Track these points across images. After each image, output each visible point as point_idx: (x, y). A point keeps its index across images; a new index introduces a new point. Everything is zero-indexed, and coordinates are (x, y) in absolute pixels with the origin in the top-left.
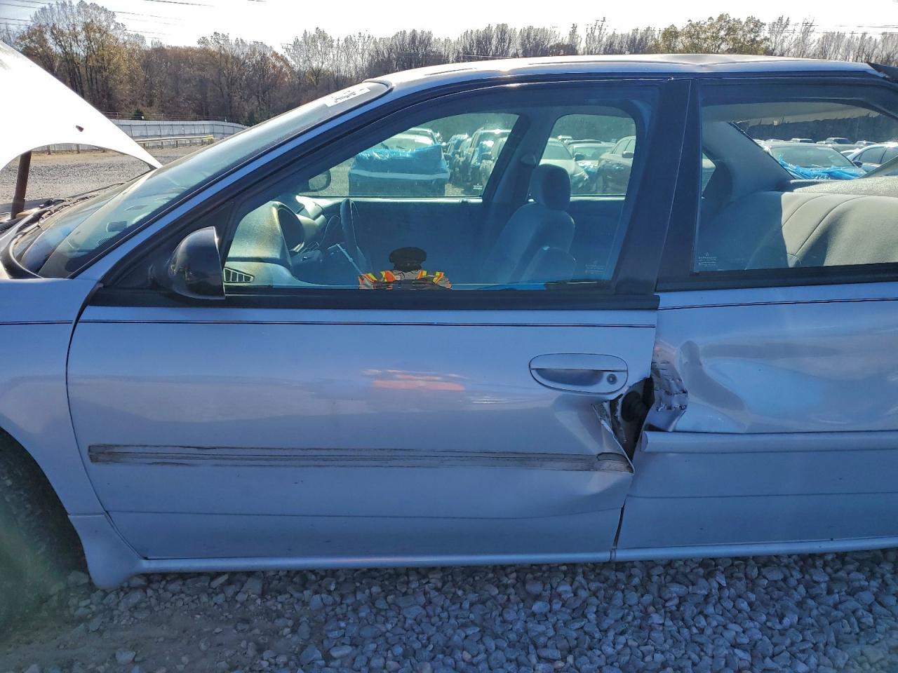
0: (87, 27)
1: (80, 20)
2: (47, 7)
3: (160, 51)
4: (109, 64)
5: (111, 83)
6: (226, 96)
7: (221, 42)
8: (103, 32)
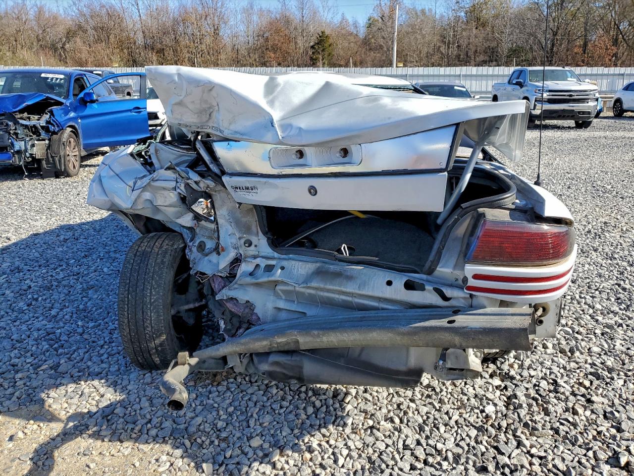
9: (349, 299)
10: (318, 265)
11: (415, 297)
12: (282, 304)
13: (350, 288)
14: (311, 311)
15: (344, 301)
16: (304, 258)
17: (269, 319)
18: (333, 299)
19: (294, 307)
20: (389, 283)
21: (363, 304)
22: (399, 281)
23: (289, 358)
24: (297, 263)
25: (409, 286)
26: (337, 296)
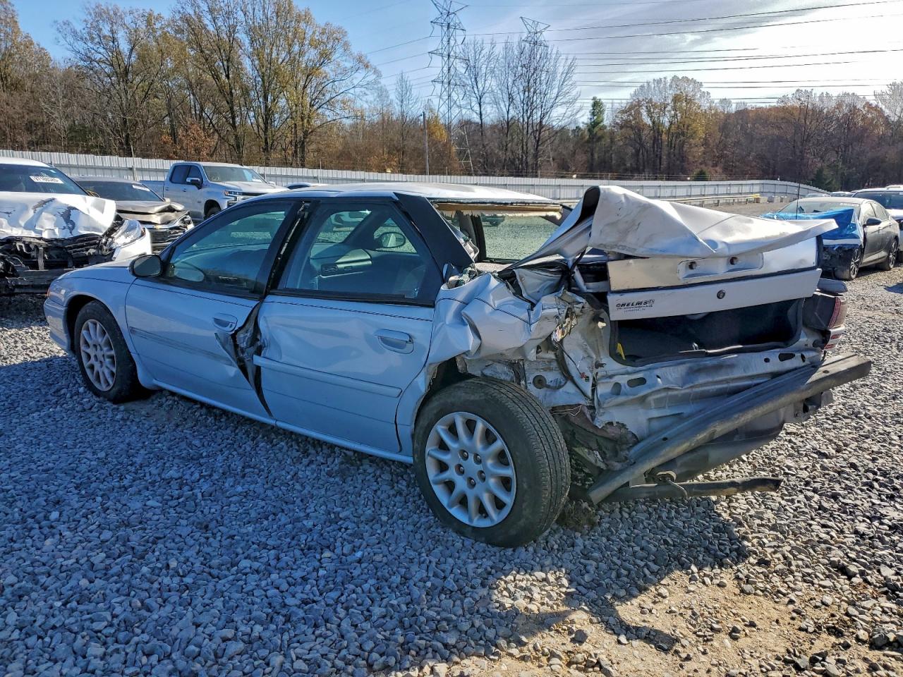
0: (676, 99)
1: (671, 93)
2: (646, 84)
3: (743, 114)
4: (688, 129)
5: (686, 147)
6: (798, 153)
7: (802, 99)
8: (689, 101)
9: (725, 386)
10: (688, 365)
11: (788, 364)
12: (655, 414)
13: (737, 373)
14: (686, 410)
15: (718, 390)
16: (665, 363)
17: (646, 431)
18: (708, 391)
19: (668, 412)
20: (767, 360)
21: (737, 387)
22: (774, 355)
23: (695, 454)
24: (668, 368)
25: (783, 357)
26: (713, 387)
